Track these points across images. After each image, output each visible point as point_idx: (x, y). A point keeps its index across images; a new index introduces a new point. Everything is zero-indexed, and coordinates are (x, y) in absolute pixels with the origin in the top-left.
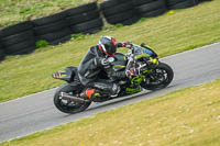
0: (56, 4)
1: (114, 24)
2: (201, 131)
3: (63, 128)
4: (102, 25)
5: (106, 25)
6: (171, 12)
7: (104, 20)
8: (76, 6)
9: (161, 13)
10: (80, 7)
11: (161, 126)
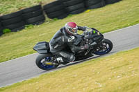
0: (15, 6)
1: (52, 18)
2: (106, 86)
3: (20, 84)
4: (44, 19)
5: (47, 19)
6: (88, 11)
7: (46, 16)
8: (28, 7)
9: (82, 12)
10: (30, 8)
11: (81, 83)
